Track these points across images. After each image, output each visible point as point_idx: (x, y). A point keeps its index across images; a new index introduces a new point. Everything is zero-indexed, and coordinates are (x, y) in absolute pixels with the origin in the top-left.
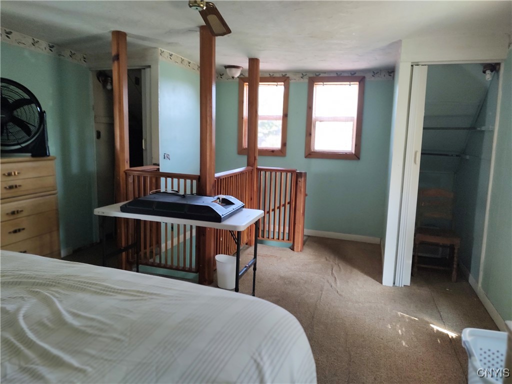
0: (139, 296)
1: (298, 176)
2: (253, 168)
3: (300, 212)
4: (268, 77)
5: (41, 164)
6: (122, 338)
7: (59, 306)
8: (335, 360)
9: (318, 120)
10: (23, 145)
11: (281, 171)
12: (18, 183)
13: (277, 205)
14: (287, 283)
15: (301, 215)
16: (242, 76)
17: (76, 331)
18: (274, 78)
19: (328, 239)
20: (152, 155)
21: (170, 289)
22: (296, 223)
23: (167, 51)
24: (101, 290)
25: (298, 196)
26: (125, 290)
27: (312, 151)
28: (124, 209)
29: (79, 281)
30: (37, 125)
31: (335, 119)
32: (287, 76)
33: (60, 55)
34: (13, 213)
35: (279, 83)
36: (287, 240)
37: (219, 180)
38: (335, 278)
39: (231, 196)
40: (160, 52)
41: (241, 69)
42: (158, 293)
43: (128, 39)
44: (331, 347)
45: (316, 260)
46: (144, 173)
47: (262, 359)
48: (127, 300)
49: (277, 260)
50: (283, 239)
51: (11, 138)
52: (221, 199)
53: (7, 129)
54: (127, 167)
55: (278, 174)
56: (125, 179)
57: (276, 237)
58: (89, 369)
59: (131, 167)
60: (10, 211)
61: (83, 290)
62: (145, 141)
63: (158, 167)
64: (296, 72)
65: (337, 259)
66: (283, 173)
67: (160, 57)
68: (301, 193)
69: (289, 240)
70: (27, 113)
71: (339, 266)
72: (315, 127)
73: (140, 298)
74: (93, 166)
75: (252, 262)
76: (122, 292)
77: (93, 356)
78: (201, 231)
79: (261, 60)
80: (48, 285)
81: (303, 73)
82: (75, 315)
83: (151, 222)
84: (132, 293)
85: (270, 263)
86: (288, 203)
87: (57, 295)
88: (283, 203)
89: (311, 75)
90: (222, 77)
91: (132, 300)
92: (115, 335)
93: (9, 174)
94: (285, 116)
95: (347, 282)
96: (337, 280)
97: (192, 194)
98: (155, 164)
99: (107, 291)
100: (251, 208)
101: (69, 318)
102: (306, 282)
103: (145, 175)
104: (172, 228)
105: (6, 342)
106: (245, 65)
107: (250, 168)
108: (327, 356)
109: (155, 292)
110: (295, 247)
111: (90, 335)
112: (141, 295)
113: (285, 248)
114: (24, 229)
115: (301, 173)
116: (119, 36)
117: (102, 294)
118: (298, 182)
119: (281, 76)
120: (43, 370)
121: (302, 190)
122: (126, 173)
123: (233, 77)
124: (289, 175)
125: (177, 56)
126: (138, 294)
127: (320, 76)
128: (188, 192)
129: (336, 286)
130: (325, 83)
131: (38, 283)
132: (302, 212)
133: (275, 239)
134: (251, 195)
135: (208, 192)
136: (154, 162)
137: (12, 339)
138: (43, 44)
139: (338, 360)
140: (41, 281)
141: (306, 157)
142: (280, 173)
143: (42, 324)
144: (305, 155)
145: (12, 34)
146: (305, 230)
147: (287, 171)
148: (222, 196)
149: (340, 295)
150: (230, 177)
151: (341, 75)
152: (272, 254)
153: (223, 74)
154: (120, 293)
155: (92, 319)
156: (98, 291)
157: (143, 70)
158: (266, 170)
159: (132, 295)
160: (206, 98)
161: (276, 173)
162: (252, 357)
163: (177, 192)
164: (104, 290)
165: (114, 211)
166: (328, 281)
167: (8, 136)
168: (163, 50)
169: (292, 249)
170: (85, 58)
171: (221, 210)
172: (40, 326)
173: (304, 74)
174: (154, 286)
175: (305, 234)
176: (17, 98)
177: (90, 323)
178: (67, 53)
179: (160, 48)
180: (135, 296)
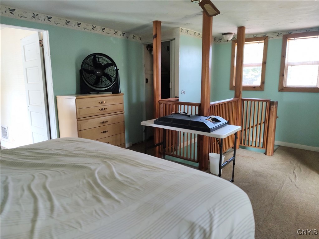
0: (153, 169)
1: (271, 104)
2: (238, 99)
3: (272, 129)
4: (253, 38)
5: (116, 97)
6: (141, 189)
7: (114, 169)
8: (286, 230)
9: (289, 65)
10: (108, 87)
11: (259, 101)
12: (105, 107)
13: (255, 123)
14: (258, 175)
15: (273, 131)
16: (234, 39)
17: (119, 182)
18: (257, 38)
19: (295, 149)
20: (174, 92)
21: (171, 167)
22: (269, 136)
23: (185, 29)
24: (135, 164)
25: (270, 118)
26: (147, 165)
27: (285, 86)
28: (156, 123)
29: (125, 159)
30: (115, 76)
31: (303, 64)
32: (266, 36)
33: (127, 38)
34: (103, 123)
35: (260, 41)
36: (261, 147)
37: (213, 106)
38: (296, 176)
39: (219, 117)
40: (181, 30)
41: (233, 34)
42: (163, 168)
43: (162, 24)
44: (284, 221)
45: (282, 163)
46: (168, 102)
47: (214, 212)
48: (147, 170)
49: (253, 160)
50: (259, 147)
51: (103, 84)
52: (212, 118)
53: (101, 79)
54: (160, 98)
55: (257, 103)
56: (158, 106)
57: (254, 145)
58: (122, 201)
59: (162, 99)
60: (101, 122)
61: (126, 163)
62: (171, 83)
63: (177, 99)
64: (273, 32)
65: (299, 163)
66: (260, 102)
67: (181, 33)
68: (273, 116)
69: (263, 147)
70: (110, 71)
71: (300, 168)
72: (287, 69)
73: (154, 170)
74: (143, 98)
75: (232, 159)
76: (146, 166)
77: (125, 196)
78: (200, 137)
79: (246, 27)
80: (111, 159)
81: (278, 33)
82: (121, 175)
83: (172, 131)
84: (150, 167)
85: (248, 162)
86: (263, 123)
87: (114, 164)
88: (259, 122)
89: (285, 34)
90: (221, 41)
91: (149, 171)
92: (137, 187)
93: (102, 103)
94: (264, 63)
95: (305, 179)
96: (297, 177)
97: (196, 115)
98: (176, 97)
99: (138, 165)
100: (236, 125)
101: (117, 176)
102: (272, 176)
103: (169, 104)
104: (184, 135)
105: (89, 183)
106: (235, 31)
107: (237, 99)
108: (280, 226)
109: (162, 168)
110: (267, 152)
111: (126, 185)
112: (155, 168)
113: (260, 153)
114: (108, 131)
115: (273, 102)
116: (157, 23)
117: (135, 166)
118: (271, 108)
119: (262, 36)
120: (102, 198)
121: (274, 114)
122: (159, 102)
123: (228, 41)
124: (264, 103)
125: (191, 31)
126: (153, 168)
127: (292, 33)
128: (194, 114)
129: (296, 181)
130: (296, 38)
131: (107, 157)
132: (273, 129)
133: (253, 146)
134: (237, 117)
135: (205, 114)
136: (176, 96)
137: (91, 182)
138: (120, 33)
139: (288, 230)
140: (108, 157)
141: (279, 91)
142: (258, 102)
143: (105, 177)
144: (279, 89)
145: (105, 30)
146: (275, 141)
147: (263, 101)
148: (213, 117)
149: (297, 188)
150: (221, 104)
151: (310, 31)
152: (250, 156)
153: (222, 39)
154: (144, 166)
155: (128, 178)
156: (134, 164)
157: (171, 42)
158: (248, 100)
159: (150, 168)
160: (206, 56)
161: (255, 102)
162: (208, 211)
163: (186, 113)
164: (136, 164)
165: (150, 123)
166: (289, 178)
167: (102, 83)
168: (182, 28)
169: (265, 154)
170: (140, 38)
171: (210, 125)
172: (104, 178)
173: (280, 33)
174: (162, 165)
175: (275, 144)
176: (106, 63)
177: (126, 180)
178: (131, 36)
179: (181, 28)
180: (151, 169)
